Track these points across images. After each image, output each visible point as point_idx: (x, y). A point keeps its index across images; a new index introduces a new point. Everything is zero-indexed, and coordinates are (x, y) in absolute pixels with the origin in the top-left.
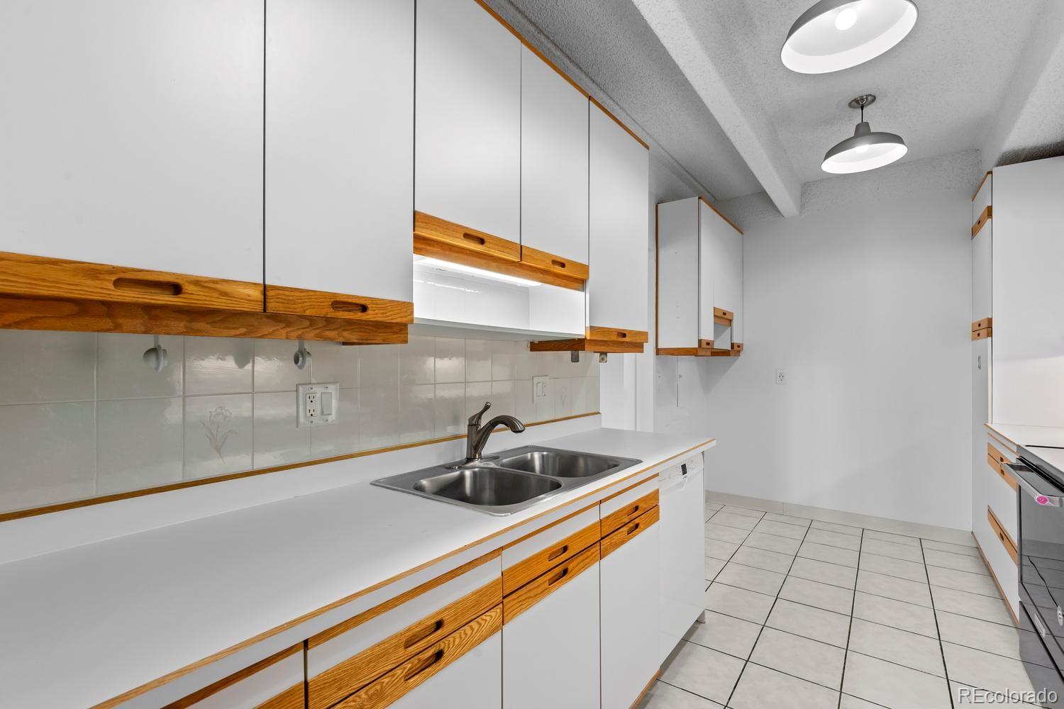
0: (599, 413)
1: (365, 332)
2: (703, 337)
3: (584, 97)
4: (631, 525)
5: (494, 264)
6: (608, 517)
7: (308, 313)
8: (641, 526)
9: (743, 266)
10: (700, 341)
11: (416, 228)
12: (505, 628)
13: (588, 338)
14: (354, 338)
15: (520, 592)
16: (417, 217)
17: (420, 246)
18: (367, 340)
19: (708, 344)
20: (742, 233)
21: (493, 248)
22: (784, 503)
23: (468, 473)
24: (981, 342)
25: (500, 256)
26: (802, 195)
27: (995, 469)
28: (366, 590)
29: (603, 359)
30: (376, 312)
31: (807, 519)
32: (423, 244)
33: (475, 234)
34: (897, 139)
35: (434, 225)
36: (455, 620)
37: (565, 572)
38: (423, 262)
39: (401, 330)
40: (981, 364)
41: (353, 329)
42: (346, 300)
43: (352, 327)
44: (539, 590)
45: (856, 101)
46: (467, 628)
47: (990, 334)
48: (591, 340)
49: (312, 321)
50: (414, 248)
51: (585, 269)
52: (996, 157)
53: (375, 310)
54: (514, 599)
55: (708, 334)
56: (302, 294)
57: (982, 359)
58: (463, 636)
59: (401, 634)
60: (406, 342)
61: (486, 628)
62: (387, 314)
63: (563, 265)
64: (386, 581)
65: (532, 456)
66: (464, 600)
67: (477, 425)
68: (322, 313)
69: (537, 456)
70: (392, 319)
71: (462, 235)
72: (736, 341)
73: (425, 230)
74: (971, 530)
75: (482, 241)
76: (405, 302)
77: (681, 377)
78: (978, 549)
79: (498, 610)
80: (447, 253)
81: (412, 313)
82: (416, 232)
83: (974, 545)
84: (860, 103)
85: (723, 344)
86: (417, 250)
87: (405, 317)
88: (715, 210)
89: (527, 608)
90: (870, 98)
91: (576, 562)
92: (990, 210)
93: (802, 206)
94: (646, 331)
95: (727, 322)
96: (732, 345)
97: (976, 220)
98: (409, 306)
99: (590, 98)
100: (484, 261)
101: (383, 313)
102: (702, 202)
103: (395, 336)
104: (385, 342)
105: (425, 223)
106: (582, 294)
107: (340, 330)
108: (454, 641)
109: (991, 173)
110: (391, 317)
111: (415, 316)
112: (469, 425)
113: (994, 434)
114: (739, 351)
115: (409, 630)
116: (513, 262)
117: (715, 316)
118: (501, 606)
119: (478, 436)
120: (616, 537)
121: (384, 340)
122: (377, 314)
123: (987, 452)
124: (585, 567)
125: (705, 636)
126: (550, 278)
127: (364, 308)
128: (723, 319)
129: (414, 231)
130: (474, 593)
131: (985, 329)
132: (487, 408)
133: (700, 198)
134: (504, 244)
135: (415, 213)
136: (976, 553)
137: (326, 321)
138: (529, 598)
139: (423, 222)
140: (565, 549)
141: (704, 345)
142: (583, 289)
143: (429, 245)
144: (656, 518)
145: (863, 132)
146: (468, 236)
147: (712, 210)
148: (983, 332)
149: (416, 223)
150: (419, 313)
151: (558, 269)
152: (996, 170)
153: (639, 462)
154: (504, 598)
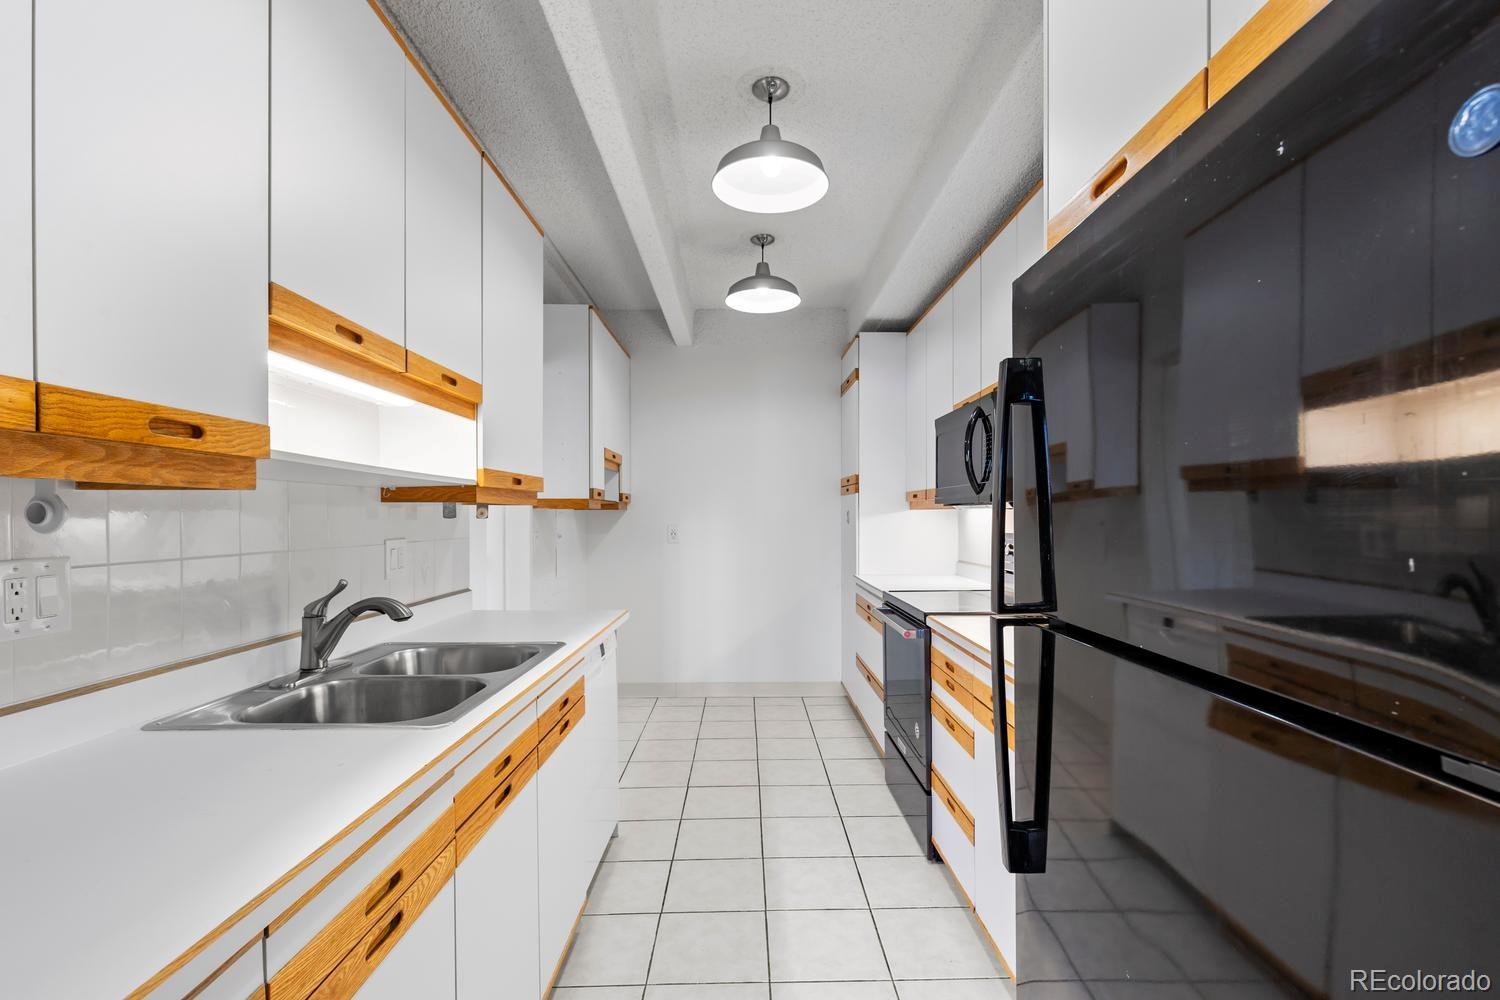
0: (468, 590)
1: (193, 470)
2: (594, 486)
3: (477, 152)
4: (563, 722)
5: (370, 373)
6: (544, 715)
7: (112, 435)
8: (571, 723)
9: (631, 398)
10: (592, 491)
11: (273, 310)
12: (458, 870)
13: (481, 485)
14: (177, 479)
15: (469, 823)
16: (274, 293)
17: (276, 338)
18: (197, 483)
19: (599, 494)
20: (629, 357)
21: (373, 351)
22: (676, 684)
23: (319, 690)
24: (849, 497)
25: (380, 362)
26: (695, 322)
27: (862, 617)
28: (333, 838)
29: (482, 514)
30: (217, 438)
31: (702, 700)
32: (281, 335)
33: (350, 328)
34: (792, 288)
35: (298, 307)
36: (413, 868)
37: (507, 791)
38: (281, 364)
39: (247, 468)
40: (849, 519)
41: (174, 465)
42: (172, 416)
43: (175, 462)
44: (486, 817)
45: (757, 237)
46: (424, 876)
47: (857, 490)
48: (485, 488)
49: (111, 450)
50: (270, 341)
51: (478, 388)
52: (859, 324)
53: (215, 436)
54: (466, 831)
55: (599, 484)
56: (101, 404)
57: (850, 515)
58: (421, 887)
59: (363, 896)
60: (253, 487)
61: (441, 874)
62: (234, 443)
63: (453, 382)
64: (354, 822)
65: (401, 655)
66: (421, 840)
67: (321, 616)
68: (135, 436)
69: (409, 655)
70: (240, 451)
71: (334, 327)
72: (624, 491)
73: (285, 315)
74: (840, 680)
75: (358, 339)
76: (257, 425)
77: (560, 537)
78: (848, 698)
79: (451, 848)
80: (310, 351)
81: (268, 442)
82: (274, 316)
83: (842, 694)
84: (762, 241)
85: (612, 496)
86: (273, 344)
87: (260, 447)
88: (605, 325)
89: (477, 842)
90: (769, 238)
91: (517, 777)
92: (857, 370)
93: (695, 336)
94: (540, 476)
95: (614, 467)
96: (621, 495)
97: (845, 379)
98: (264, 431)
99: (483, 154)
100: (357, 368)
101: (227, 442)
102: (593, 312)
103: (240, 477)
104: (224, 486)
105: (286, 302)
106: (471, 424)
107: (155, 466)
108: (413, 896)
109: (857, 336)
110: (237, 448)
111: (272, 448)
112: (305, 617)
113: (862, 586)
114: (626, 504)
115: (370, 890)
116: (394, 372)
117: (606, 459)
118: (454, 842)
119: (321, 631)
120: (551, 739)
121: (221, 484)
122: (218, 441)
123: (855, 602)
124: (525, 782)
125: (623, 851)
126: (437, 398)
127: (197, 432)
128: (613, 463)
129: (270, 313)
130: (430, 830)
131: (851, 485)
132: (341, 588)
133: (590, 307)
134: (388, 346)
135: (270, 285)
136: (844, 701)
137: (132, 450)
138: (480, 827)
139: (283, 302)
140: (507, 761)
141: (596, 496)
142: (474, 417)
143: (284, 336)
144: (582, 713)
145: (763, 274)
146: (340, 329)
147: (602, 325)
148: (852, 488)
149: (274, 303)
150: (277, 444)
151: (448, 388)
152: (861, 334)
153: (560, 645)
154: (457, 831)
